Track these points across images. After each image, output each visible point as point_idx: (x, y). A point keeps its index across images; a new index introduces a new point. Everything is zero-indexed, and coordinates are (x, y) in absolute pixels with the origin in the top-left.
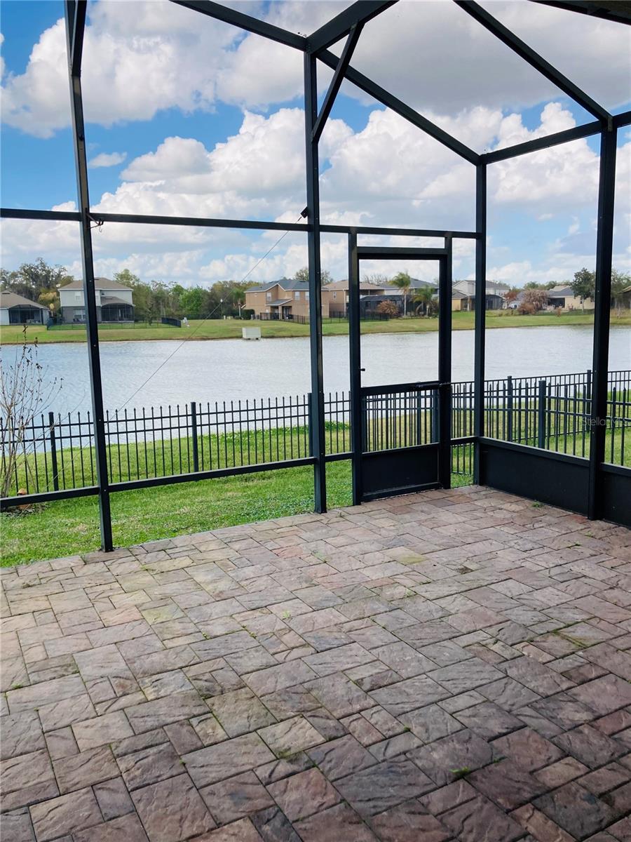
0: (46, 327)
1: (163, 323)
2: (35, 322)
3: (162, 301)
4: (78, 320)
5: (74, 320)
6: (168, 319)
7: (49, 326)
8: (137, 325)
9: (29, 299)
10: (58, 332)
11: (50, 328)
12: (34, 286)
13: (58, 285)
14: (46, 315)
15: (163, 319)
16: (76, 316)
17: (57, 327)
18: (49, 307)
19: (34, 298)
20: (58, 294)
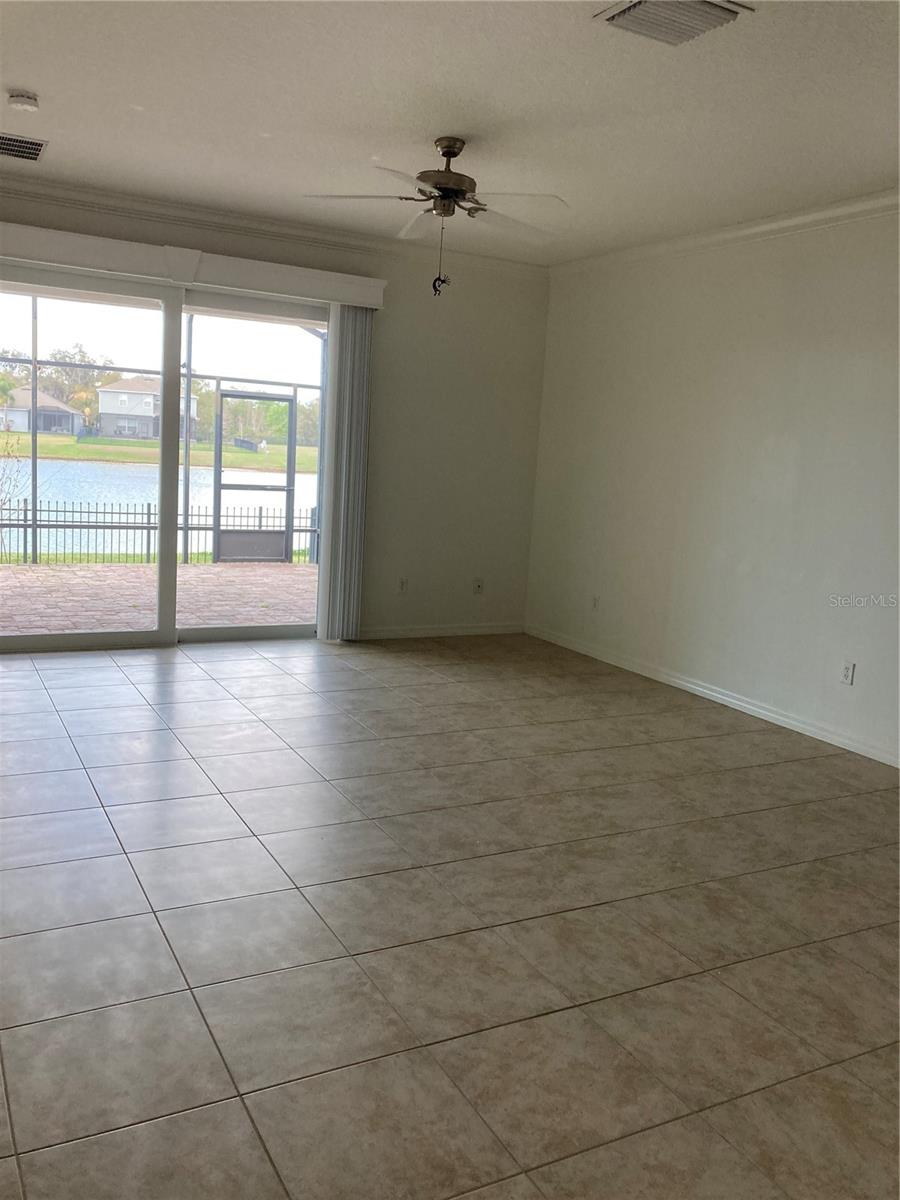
0: (76, 438)
1: (236, 446)
2: (62, 430)
3: (243, 416)
4: (121, 433)
5: (115, 432)
6: (243, 441)
7: (80, 436)
8: (201, 446)
9: (58, 398)
10: (91, 447)
11: (81, 440)
12: (66, 382)
13: (98, 384)
14: (78, 422)
15: (236, 440)
16: (118, 427)
17: (91, 439)
18: (83, 412)
19: (65, 399)
20: (97, 395)
